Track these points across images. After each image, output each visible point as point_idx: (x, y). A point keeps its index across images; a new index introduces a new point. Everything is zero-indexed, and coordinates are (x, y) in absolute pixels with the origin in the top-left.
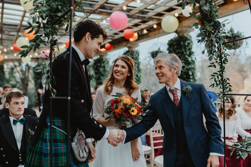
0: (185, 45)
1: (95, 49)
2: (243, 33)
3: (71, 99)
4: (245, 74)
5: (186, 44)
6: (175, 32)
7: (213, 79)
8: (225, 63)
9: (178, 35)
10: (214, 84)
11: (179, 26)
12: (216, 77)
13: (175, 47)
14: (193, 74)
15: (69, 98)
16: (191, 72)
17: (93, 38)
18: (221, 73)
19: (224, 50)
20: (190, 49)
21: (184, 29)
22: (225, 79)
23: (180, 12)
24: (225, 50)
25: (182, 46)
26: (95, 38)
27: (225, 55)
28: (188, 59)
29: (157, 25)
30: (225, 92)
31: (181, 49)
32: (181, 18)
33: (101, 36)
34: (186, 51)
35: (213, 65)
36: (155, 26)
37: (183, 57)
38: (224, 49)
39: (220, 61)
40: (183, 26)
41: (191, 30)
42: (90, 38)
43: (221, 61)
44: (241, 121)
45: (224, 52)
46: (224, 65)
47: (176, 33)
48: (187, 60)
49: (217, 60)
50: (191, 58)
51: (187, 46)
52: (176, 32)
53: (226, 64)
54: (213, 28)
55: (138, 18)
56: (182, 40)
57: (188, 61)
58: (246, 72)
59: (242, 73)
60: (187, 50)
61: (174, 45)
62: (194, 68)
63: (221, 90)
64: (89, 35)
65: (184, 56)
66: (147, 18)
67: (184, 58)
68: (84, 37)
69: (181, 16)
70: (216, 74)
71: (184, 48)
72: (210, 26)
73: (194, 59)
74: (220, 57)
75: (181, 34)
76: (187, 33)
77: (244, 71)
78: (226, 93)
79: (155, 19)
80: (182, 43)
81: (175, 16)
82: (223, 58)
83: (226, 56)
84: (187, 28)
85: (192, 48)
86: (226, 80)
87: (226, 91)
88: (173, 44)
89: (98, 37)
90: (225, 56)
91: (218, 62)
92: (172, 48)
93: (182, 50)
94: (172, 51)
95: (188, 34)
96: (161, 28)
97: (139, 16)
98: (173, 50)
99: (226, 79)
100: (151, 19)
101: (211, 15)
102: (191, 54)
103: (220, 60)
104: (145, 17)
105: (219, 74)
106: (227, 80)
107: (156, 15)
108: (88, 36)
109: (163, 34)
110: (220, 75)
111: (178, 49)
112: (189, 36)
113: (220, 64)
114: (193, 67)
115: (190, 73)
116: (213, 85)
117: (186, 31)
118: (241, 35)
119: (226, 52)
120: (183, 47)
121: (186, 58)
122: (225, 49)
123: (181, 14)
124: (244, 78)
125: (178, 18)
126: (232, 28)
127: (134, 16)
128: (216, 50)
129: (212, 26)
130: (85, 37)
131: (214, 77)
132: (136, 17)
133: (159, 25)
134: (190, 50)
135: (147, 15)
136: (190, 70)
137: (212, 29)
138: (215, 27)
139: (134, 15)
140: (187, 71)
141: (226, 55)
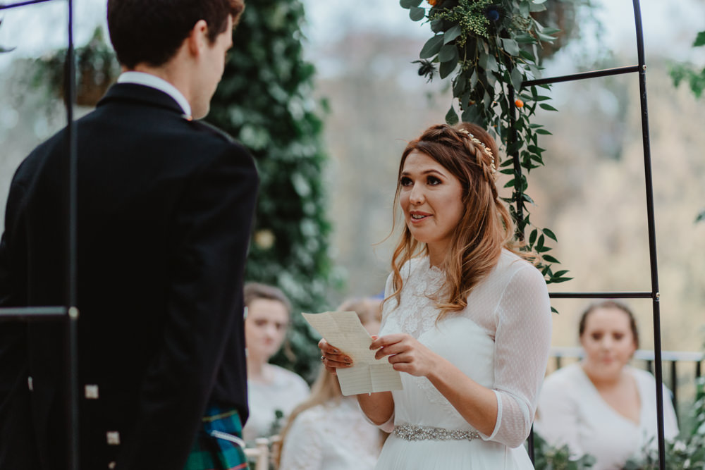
0: (265, 29)
8: (528, 166)
14: (315, 192)
18: (515, 204)
19: (528, 111)
22: (535, 233)
24: (532, 110)
27: (529, 131)
28: (284, 104)
38: (525, 106)
39: (510, 157)
43: (515, 155)
45: (527, 118)
46: (524, 171)
48: (280, 111)
51: (282, 33)
53: (532, 170)
54: (488, 22)
60: (278, 57)
62: (315, 161)
65: (265, 87)
67: (262, 100)
72: (475, 12)
74: (511, 137)
82: (521, 143)
83: (535, 139)
86: (542, 238)
90: (529, 136)
91: (503, 162)
93: (252, 54)
99: (540, 233)
102: (298, 75)
103: (512, 151)
106: (545, 236)
113: (511, 167)
115: (302, 187)
119: (533, 120)
120: (258, 37)
121: (273, 101)
122: (531, 106)
128: (498, 110)
129: (482, 13)
134: (293, 57)
136: (301, 172)
137: (485, 25)
138: (495, 17)
141: (533, 131)
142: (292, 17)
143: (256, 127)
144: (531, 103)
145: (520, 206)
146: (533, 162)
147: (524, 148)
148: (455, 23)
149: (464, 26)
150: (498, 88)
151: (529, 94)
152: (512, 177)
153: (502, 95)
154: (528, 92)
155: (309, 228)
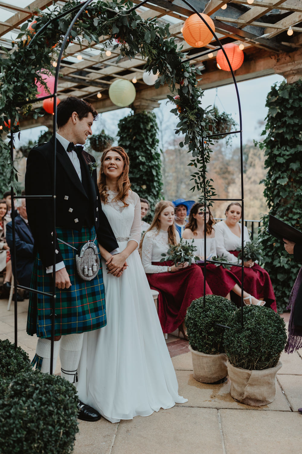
0: (145, 129)
1: (86, 132)
2: (231, 115)
3: (56, 198)
4: (230, 177)
5: (149, 127)
6: (130, 107)
7: (194, 180)
8: (207, 162)
9: (135, 112)
10: (195, 186)
11: (136, 98)
12: (197, 178)
13: (131, 130)
14: (157, 174)
15: (55, 196)
16: (155, 170)
17: (80, 118)
18: (203, 173)
20: (153, 135)
21: (144, 103)
22: (208, 181)
23: (140, 77)
24: (208, 145)
25: (141, 129)
26: (84, 117)
27: (207, 151)
28: (150, 150)
29: (102, 93)
30: (206, 196)
31: (140, 135)
32: (140, 86)
33: (90, 114)
34: (147, 139)
35: (193, 163)
36: (99, 96)
37: (142, 149)
39: (201, 159)
40: (143, 99)
41: (155, 106)
42: (77, 119)
43: (203, 158)
44: (224, 240)
47: (132, 109)
48: (149, 152)
49: (198, 158)
50: (155, 149)
51: (150, 131)
52: (132, 106)
54: (196, 117)
55: (73, 80)
56: (141, 120)
57: (151, 153)
58: (233, 174)
59: (226, 175)
60: (149, 138)
61: (129, 129)
62: (158, 166)
63: (203, 194)
64: (76, 115)
65: (145, 146)
66: (87, 81)
67: (144, 149)
68: (70, 118)
69: (141, 82)
70: (198, 174)
71: (144, 134)
72: (192, 114)
73: (159, 152)
75: (140, 111)
76: (149, 111)
77: (229, 173)
78: (209, 198)
79: (101, 83)
80: (142, 126)
81: (132, 82)
83: (209, 153)
84: (149, 102)
85: (157, 134)
87: (208, 196)
88: (128, 126)
89: (87, 116)
92: (125, 133)
93: (142, 137)
94: (126, 137)
95: (151, 111)
96: (108, 98)
97: (74, 78)
98: (128, 135)
100: (93, 83)
101: (194, 100)
102: (154, 143)
104: (84, 80)
105: (200, 174)
106: (211, 181)
107: (102, 79)
108: (75, 117)
109: (110, 108)
110: (202, 175)
111: (134, 135)
112: (152, 114)
113: (202, 162)
114: (157, 163)
115: (154, 173)
116: (194, 188)
117: (147, 107)
118: (228, 117)
120: (144, 132)
121: (148, 149)
123: (141, 80)
124: (229, 184)
125: (135, 85)
126: (216, 107)
127: (66, 77)
128: (198, 145)
129: (195, 115)
130: (72, 118)
131: (194, 178)
132: (70, 78)
133: (106, 93)
134: (153, 137)
135: (88, 77)
136: (154, 169)
137: (195, 118)
138: (198, 116)
139: (67, 75)
140: (149, 170)
141: (209, 151)
142: (152, 127)
143: (142, 156)
144: (208, 142)
145: (204, 173)
146: (208, 161)
147: (205, 156)
148: (186, 117)
149: (189, 118)
150: (198, 138)
151: (208, 140)
152: (202, 165)
153: (200, 140)
154: (207, 139)
155: (155, 184)
